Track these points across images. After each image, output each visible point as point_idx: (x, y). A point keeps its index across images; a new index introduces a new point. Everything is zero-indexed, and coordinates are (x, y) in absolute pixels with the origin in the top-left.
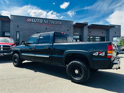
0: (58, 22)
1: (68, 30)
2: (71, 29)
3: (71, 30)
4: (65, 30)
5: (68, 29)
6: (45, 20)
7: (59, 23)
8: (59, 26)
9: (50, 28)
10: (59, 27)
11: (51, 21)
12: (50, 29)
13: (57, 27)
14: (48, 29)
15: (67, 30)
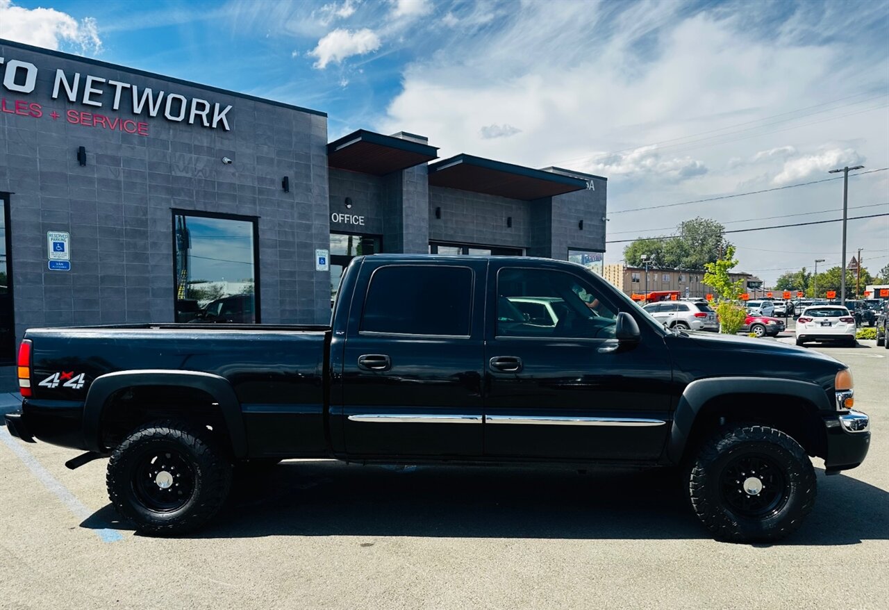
0: (201, 107)
1: (285, 184)
2: (308, 177)
3: (308, 189)
4: (261, 180)
5: (290, 174)
6: (60, 74)
7: (210, 117)
8: (204, 140)
9: (125, 153)
10: (210, 151)
11: (127, 92)
12: (115, 161)
13: (189, 148)
14: (99, 158)
15: (279, 187)
